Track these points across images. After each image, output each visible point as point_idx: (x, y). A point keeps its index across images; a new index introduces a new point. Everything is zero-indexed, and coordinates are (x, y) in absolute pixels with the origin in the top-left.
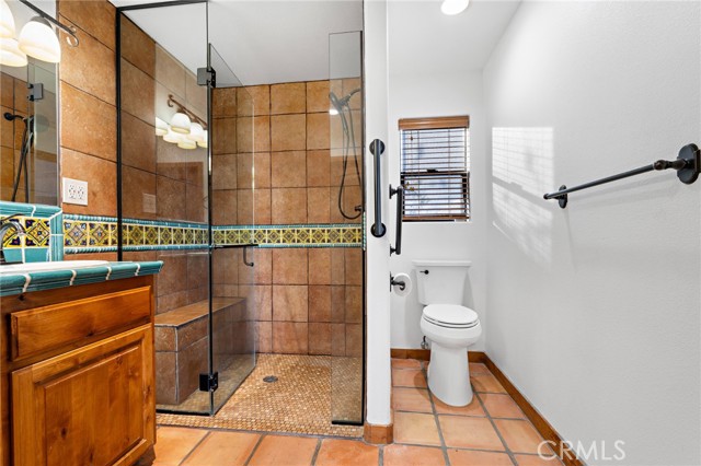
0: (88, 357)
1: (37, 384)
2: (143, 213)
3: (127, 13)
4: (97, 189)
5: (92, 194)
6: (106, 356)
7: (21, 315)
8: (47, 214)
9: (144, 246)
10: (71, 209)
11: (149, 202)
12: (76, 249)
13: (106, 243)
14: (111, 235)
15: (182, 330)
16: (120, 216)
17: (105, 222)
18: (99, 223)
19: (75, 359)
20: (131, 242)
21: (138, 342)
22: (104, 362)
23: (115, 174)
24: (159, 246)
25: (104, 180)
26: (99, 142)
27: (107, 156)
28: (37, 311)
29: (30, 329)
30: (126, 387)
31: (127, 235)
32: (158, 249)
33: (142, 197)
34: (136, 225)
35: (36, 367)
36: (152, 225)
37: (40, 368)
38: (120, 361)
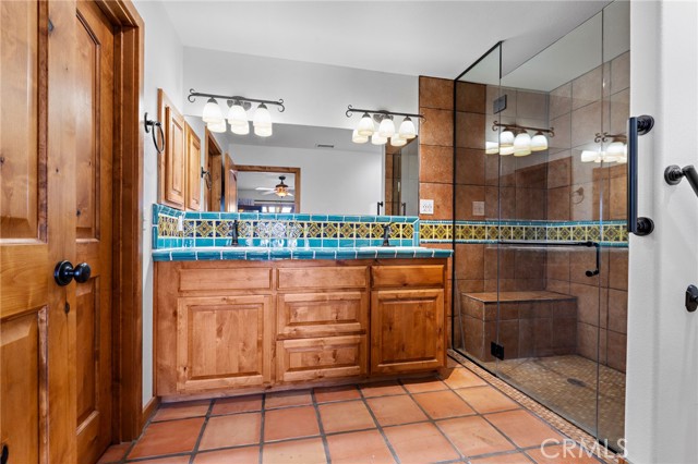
0: (403, 296)
1: (380, 301)
2: (473, 217)
3: (461, 79)
4: (439, 203)
5: (437, 207)
6: (414, 299)
7: (375, 268)
8: (412, 221)
9: (473, 240)
10: (424, 217)
11: (479, 208)
12: (426, 240)
13: (445, 237)
14: (448, 232)
15: (489, 306)
16: (454, 220)
17: (445, 224)
18: (440, 224)
19: (397, 295)
20: (462, 237)
21: (434, 298)
22: (411, 302)
23: (452, 191)
24: (486, 240)
25: (444, 197)
26: (441, 174)
27: (446, 181)
28: (381, 267)
29: (378, 275)
30: (425, 322)
31: (459, 232)
32: (486, 243)
33: (472, 204)
34: (467, 225)
35: (380, 292)
36: (480, 225)
37: (382, 293)
38: (421, 305)
